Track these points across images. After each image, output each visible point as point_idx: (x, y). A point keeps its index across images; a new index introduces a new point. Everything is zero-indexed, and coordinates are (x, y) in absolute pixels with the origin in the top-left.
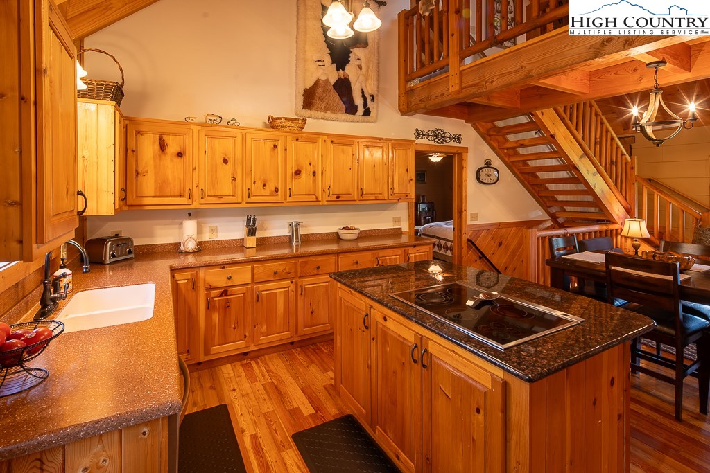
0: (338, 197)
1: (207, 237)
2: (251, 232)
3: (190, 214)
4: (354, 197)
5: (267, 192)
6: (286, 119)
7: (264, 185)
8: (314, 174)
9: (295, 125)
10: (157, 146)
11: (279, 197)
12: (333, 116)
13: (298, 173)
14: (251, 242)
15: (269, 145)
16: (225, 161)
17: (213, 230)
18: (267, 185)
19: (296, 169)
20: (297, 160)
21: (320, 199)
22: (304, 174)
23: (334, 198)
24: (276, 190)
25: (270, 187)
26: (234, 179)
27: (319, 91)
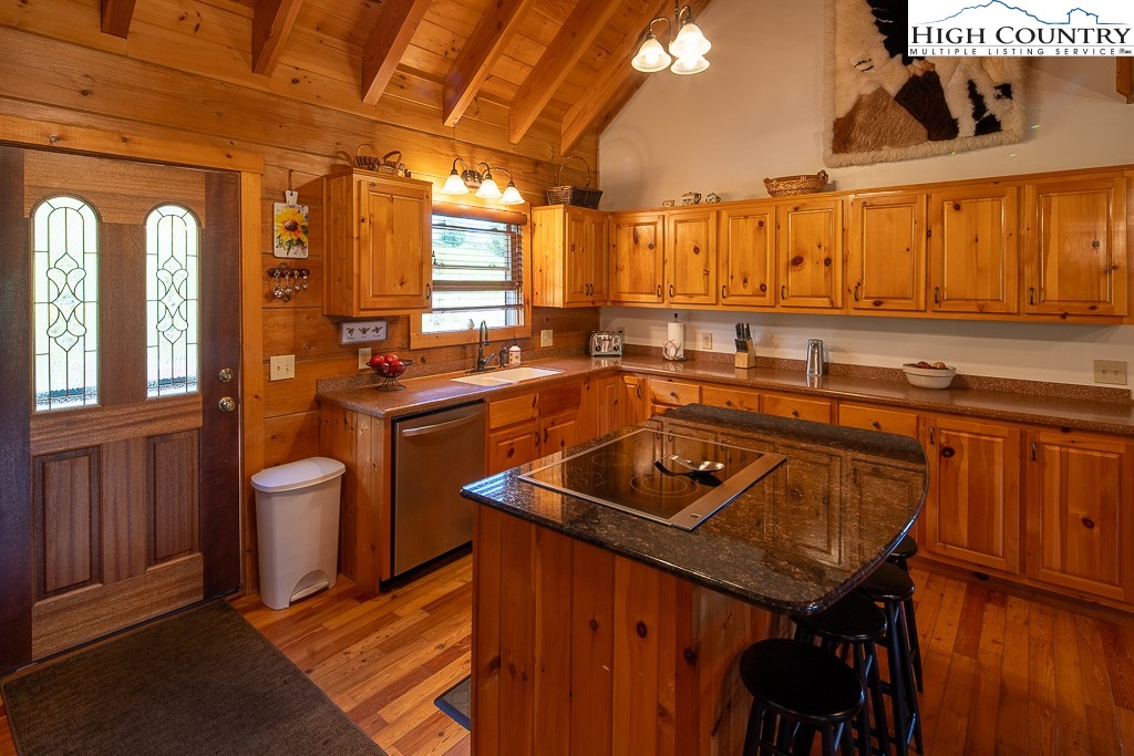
0: (876, 304)
1: (700, 346)
2: (742, 346)
3: (676, 315)
4: (917, 303)
5: (749, 290)
6: (779, 180)
7: (745, 281)
8: (828, 262)
9: (794, 187)
10: (632, 240)
11: (768, 298)
12: (894, 152)
13: (797, 261)
14: (742, 360)
15: (751, 224)
16: (696, 250)
17: (708, 338)
18: (749, 281)
19: (795, 255)
20: (795, 242)
21: (839, 303)
22: (808, 265)
23: (868, 303)
24: (763, 287)
25: (754, 283)
26: (707, 273)
27: (860, 118)
